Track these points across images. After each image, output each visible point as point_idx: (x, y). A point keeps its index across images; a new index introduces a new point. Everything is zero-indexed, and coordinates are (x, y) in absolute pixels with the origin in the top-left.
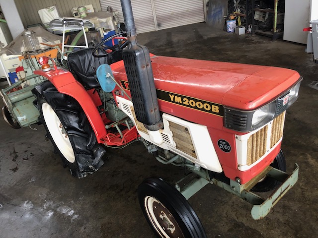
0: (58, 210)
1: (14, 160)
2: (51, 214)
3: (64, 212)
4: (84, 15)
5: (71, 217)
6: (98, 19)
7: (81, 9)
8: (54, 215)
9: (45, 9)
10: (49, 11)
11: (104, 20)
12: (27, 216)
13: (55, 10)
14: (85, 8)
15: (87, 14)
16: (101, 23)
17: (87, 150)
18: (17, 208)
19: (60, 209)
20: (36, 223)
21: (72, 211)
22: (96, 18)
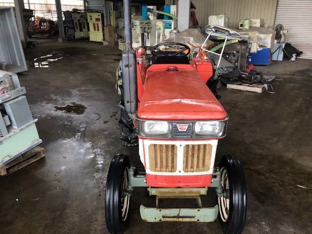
0: (97, 156)
1: (111, 117)
2: (92, 156)
3: (98, 160)
4: (247, 27)
5: (98, 164)
6: (257, 34)
7: (247, 22)
8: (93, 158)
9: (215, 16)
10: (218, 18)
11: (262, 36)
12: (82, 151)
13: (223, 19)
14: (251, 21)
15: (250, 27)
16: (259, 39)
17: (127, 124)
18: (83, 143)
19: (99, 157)
20: (82, 157)
21: (102, 162)
22: (256, 32)
